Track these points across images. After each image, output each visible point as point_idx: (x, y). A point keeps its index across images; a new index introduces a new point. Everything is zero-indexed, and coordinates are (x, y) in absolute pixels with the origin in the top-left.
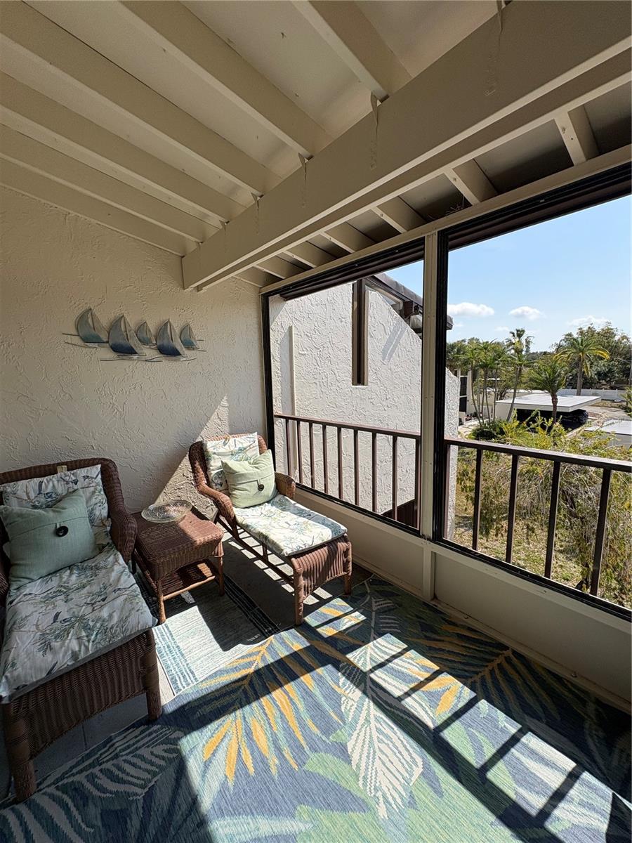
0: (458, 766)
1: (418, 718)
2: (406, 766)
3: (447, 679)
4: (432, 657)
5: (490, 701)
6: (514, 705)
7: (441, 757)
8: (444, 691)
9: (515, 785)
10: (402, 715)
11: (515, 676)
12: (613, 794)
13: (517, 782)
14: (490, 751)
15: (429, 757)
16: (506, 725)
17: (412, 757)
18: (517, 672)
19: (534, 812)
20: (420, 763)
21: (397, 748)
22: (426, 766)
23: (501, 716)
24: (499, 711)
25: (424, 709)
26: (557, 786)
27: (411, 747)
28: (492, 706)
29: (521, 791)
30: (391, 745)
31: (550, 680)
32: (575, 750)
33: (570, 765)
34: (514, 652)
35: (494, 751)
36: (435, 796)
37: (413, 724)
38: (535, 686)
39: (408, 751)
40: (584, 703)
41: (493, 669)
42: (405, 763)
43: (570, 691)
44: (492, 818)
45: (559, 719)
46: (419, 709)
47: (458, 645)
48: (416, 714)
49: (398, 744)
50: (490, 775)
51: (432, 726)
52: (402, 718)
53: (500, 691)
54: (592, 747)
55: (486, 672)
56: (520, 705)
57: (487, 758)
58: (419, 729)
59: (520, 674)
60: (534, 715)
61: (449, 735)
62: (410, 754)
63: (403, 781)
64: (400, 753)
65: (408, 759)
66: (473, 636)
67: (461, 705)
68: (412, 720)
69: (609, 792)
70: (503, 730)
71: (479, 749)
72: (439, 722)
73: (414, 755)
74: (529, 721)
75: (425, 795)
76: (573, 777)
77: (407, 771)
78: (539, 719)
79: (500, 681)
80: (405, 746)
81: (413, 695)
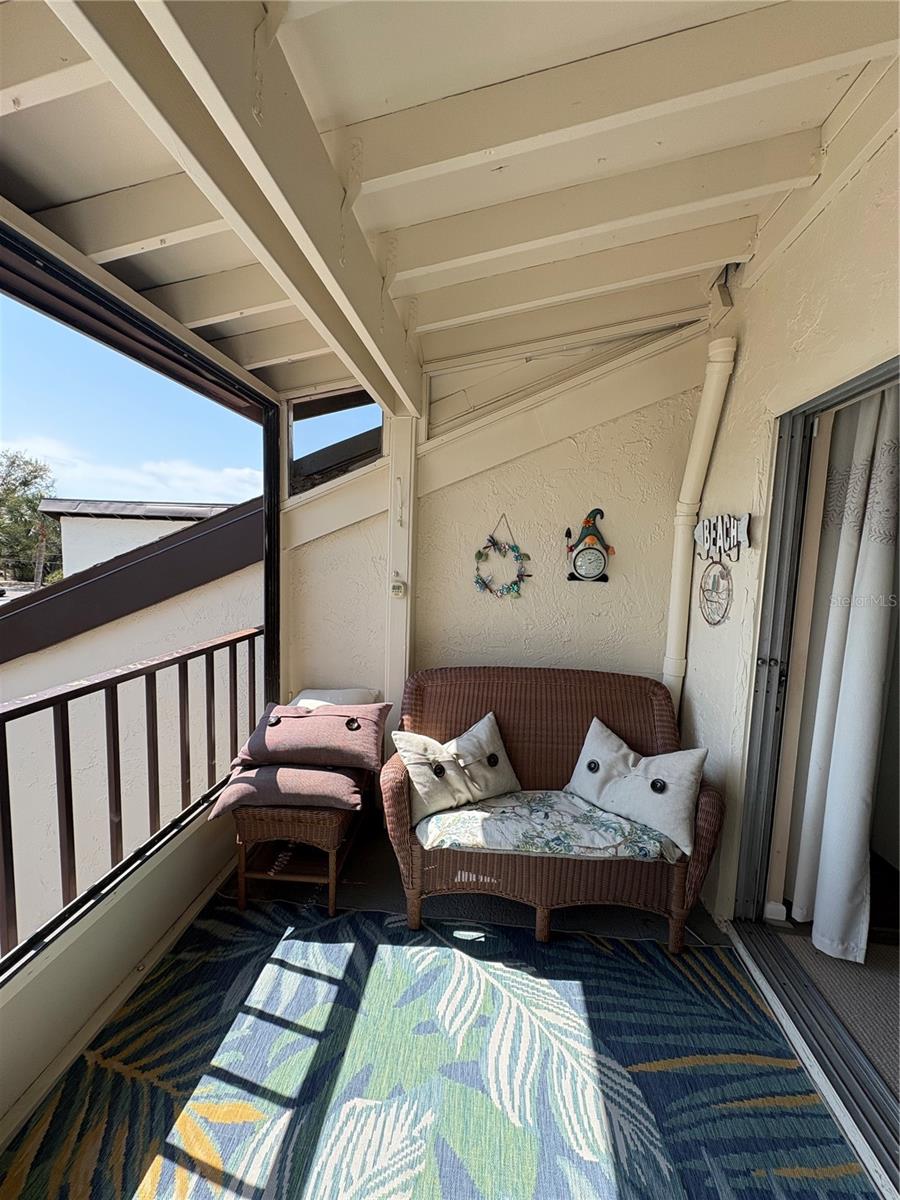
0: (327, 1062)
1: (284, 1141)
5: (212, 1054)
6: (211, 1025)
7: (327, 1083)
9: (318, 1005)
10: (287, 1174)
11: (149, 1036)
12: (287, 938)
13: (312, 1005)
14: (289, 1036)
15: (334, 1099)
18: (140, 1034)
20: (350, 1104)
22: (349, 1095)
23: (231, 1037)
25: (261, 1142)
29: (320, 999)
34: (93, 1046)
35: (287, 1032)
36: (375, 1072)
37: (296, 1144)
39: (341, 1129)
42: (359, 1125)
43: (165, 974)
44: (360, 1017)
46: (264, 1149)
48: (276, 1149)
49: (338, 1150)
50: (320, 1028)
51: (288, 1114)
52: (292, 1170)
55: (152, 1076)
56: (205, 1020)
57: (300, 1037)
58: (301, 1130)
60: (216, 1005)
61: (291, 1088)
62: (345, 1123)
64: (349, 1140)
65: (351, 1123)
67: (232, 1090)
68: (291, 1148)
69: (282, 945)
70: (254, 1028)
71: (293, 1048)
72: (275, 1108)
73: (343, 1117)
74: (228, 1004)
75: (381, 1083)
76: (282, 964)
77: (368, 1116)
78: (221, 999)
79: (166, 1051)
80: (337, 1138)
81: (239, 1175)
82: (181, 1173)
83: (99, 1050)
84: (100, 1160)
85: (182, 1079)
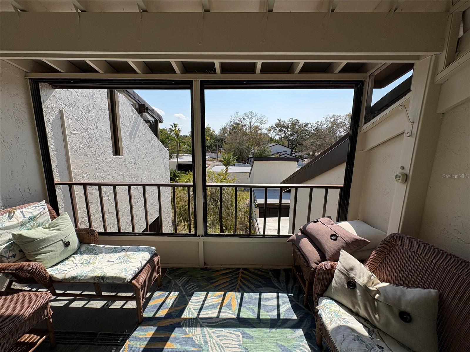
0: (251, 323)
1: (229, 318)
2: (236, 340)
3: (229, 295)
4: (218, 290)
5: (247, 292)
6: (253, 288)
7: (245, 325)
8: (231, 300)
9: (268, 314)
10: (222, 322)
11: (247, 277)
12: (287, 295)
13: (268, 312)
14: (256, 309)
15: (241, 329)
16: (255, 296)
17: (236, 335)
18: (247, 275)
19: (276, 317)
20: (240, 334)
21: (229, 337)
22: (242, 333)
23: (252, 294)
24: (250, 293)
25: (228, 313)
26: (276, 304)
27: (233, 331)
28: (248, 293)
29: (270, 314)
30: (226, 338)
31: (257, 272)
32: (273, 289)
33: (275, 295)
34: (243, 269)
35: (257, 308)
36: (251, 340)
37: (229, 322)
38: (254, 277)
39: (233, 334)
40: (268, 273)
41: (240, 280)
42: (235, 339)
43: (263, 272)
44: (268, 330)
45: (265, 283)
46: (227, 314)
47: (224, 279)
48: (227, 317)
49: (228, 334)
50: (261, 317)
51: (235, 317)
52: (223, 323)
53: (247, 286)
54: (277, 285)
55: (239, 282)
56: (255, 286)
57: (257, 312)
58: (232, 322)
59: (249, 276)
60: (259, 287)
61: (243, 315)
62: (235, 334)
63: (239, 346)
64: (231, 337)
65: (235, 336)
66: (227, 272)
67: (239, 301)
68: (227, 321)
69: (285, 295)
70: (255, 299)
71: (253, 312)
72: (237, 313)
73: (236, 333)
74: (260, 289)
75: (249, 343)
76: (278, 297)
77: (237, 341)
78: (261, 287)
79: (245, 283)
80: (231, 333)
81: (222, 311)
82: (221, 299)
83: (243, 271)
84: (223, 283)
85: (239, 289)
